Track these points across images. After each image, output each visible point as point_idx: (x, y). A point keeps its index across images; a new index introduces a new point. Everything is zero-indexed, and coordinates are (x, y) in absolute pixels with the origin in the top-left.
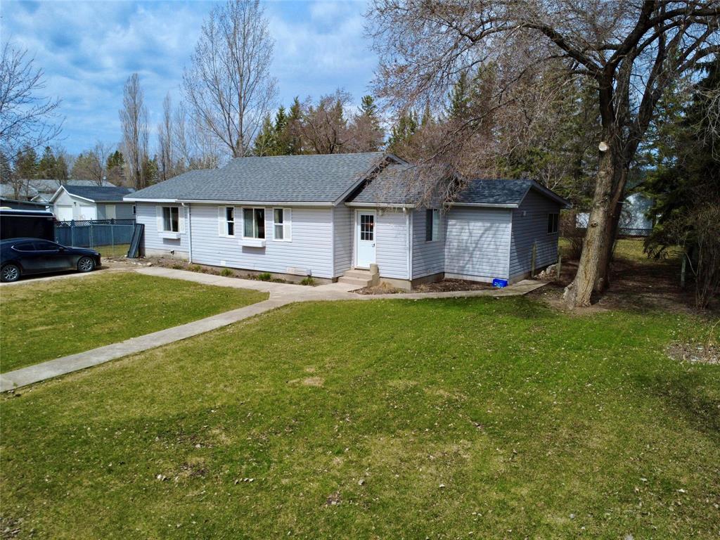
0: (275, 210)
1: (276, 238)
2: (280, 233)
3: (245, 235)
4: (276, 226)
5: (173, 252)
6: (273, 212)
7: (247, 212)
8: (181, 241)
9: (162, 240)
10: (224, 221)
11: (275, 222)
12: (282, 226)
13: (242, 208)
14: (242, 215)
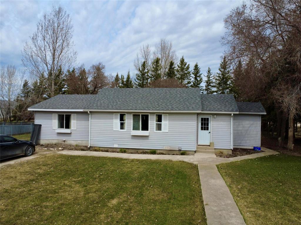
0: (156, 115)
1: (156, 130)
2: (159, 127)
3: (133, 129)
4: (156, 124)
5: (64, 141)
6: (155, 116)
7: (136, 116)
8: (72, 134)
9: (56, 134)
10: (118, 122)
11: (156, 122)
12: (161, 124)
13: (132, 114)
14: (132, 118)
